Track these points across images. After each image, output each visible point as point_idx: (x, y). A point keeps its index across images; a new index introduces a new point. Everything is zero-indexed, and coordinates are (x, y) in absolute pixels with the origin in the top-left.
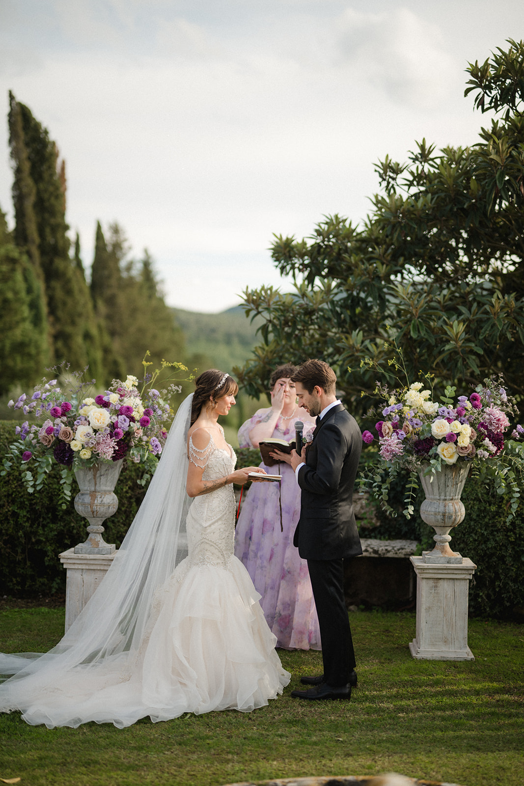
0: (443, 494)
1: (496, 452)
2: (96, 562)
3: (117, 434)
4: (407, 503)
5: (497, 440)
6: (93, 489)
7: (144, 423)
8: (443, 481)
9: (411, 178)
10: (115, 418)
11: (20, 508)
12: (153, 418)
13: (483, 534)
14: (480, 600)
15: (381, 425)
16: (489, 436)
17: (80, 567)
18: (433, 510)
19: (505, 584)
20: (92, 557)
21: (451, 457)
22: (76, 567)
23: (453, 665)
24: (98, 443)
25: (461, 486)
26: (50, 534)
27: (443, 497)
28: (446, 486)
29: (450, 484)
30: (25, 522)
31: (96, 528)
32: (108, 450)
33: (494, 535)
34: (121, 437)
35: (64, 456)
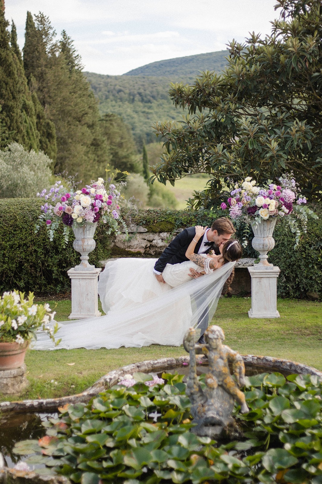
0: (263, 234)
1: (289, 212)
2: (86, 275)
3: (96, 210)
4: (244, 240)
5: (289, 206)
6: (83, 237)
7: (109, 203)
8: (262, 228)
9: (248, 52)
10: (93, 201)
11: (39, 248)
12: (113, 200)
13: (288, 254)
14: (288, 289)
15: (230, 199)
16: (285, 205)
17: (78, 277)
18: (258, 242)
19: (302, 280)
20: (84, 272)
21: (266, 215)
22: (76, 277)
23: (269, 320)
24: (86, 214)
25: (272, 230)
26: (55, 261)
27: (263, 236)
28: (264, 230)
29: (266, 229)
30: (41, 255)
31: (85, 258)
32: (91, 217)
33: (295, 254)
34: (98, 210)
35: (68, 221)
